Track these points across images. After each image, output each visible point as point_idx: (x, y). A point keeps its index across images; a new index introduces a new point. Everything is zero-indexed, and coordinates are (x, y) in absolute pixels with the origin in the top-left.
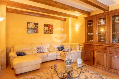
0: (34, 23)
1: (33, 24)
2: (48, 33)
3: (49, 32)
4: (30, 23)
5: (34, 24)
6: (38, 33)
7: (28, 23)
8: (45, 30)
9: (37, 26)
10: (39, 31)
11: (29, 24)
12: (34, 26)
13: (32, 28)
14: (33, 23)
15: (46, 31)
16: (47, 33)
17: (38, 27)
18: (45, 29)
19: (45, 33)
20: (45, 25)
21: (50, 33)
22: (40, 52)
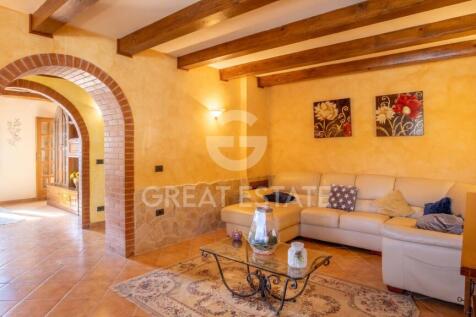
0: (335, 102)
1: (330, 104)
2: (394, 131)
3: (398, 130)
4: (321, 103)
5: (335, 106)
6: (351, 135)
7: (316, 104)
8: (378, 124)
9: (345, 108)
10: (356, 128)
11: (318, 108)
12: (336, 111)
13: (328, 118)
14: (331, 101)
15: (387, 125)
16: (391, 134)
17: (348, 113)
18: (382, 119)
19: (380, 134)
20: (379, 101)
21: (403, 131)
22: (343, 207)
